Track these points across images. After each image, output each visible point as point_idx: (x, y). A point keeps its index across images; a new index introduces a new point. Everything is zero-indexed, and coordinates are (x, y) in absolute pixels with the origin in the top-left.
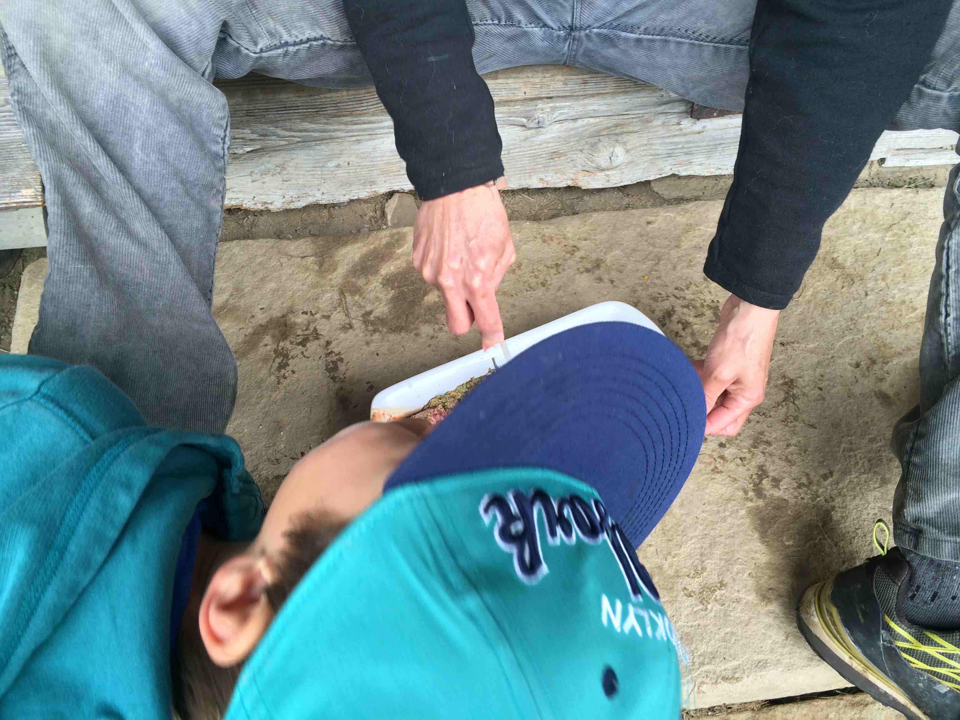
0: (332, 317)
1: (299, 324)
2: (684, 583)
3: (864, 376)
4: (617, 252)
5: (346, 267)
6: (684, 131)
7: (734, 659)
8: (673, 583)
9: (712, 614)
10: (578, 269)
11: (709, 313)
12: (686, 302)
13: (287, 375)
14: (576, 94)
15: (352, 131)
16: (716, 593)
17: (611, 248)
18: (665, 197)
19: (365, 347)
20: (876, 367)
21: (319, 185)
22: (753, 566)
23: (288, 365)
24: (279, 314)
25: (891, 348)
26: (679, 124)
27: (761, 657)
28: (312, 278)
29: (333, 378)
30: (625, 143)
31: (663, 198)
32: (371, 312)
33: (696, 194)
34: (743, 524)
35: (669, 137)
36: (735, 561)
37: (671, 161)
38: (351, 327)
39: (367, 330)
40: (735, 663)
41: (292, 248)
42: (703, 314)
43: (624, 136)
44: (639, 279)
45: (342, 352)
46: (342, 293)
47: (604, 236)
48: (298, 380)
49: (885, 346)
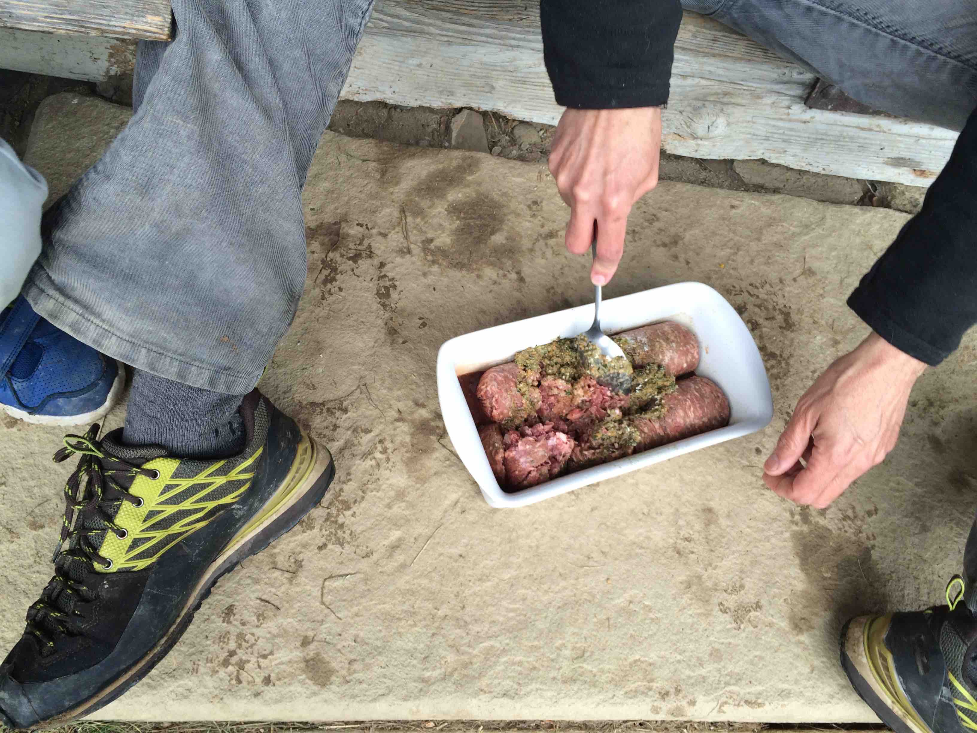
0: (390, 236)
1: (353, 237)
2: (721, 597)
3: (920, 416)
4: (696, 231)
5: (410, 182)
6: (790, 117)
7: (760, 683)
8: (710, 596)
9: (743, 635)
10: (655, 241)
11: (780, 318)
12: (758, 302)
13: (332, 291)
14: (701, 50)
15: (448, 30)
16: (751, 614)
17: (691, 226)
18: (745, 180)
19: (422, 278)
20: (932, 410)
21: (393, 81)
22: (789, 593)
23: (336, 280)
24: (331, 220)
25: (950, 393)
26: (789, 108)
27: (785, 686)
28: (372, 187)
29: (384, 305)
30: (728, 115)
31: (742, 181)
32: (432, 240)
33: (777, 184)
34: (785, 547)
35: (774, 119)
36: (774, 584)
37: (766, 144)
38: (409, 252)
39: (426, 259)
40: (759, 688)
41: (353, 147)
42: (773, 318)
43: (730, 107)
44: (715, 266)
45: (397, 277)
46: (403, 211)
47: (685, 211)
48: (344, 298)
49: (943, 389)
